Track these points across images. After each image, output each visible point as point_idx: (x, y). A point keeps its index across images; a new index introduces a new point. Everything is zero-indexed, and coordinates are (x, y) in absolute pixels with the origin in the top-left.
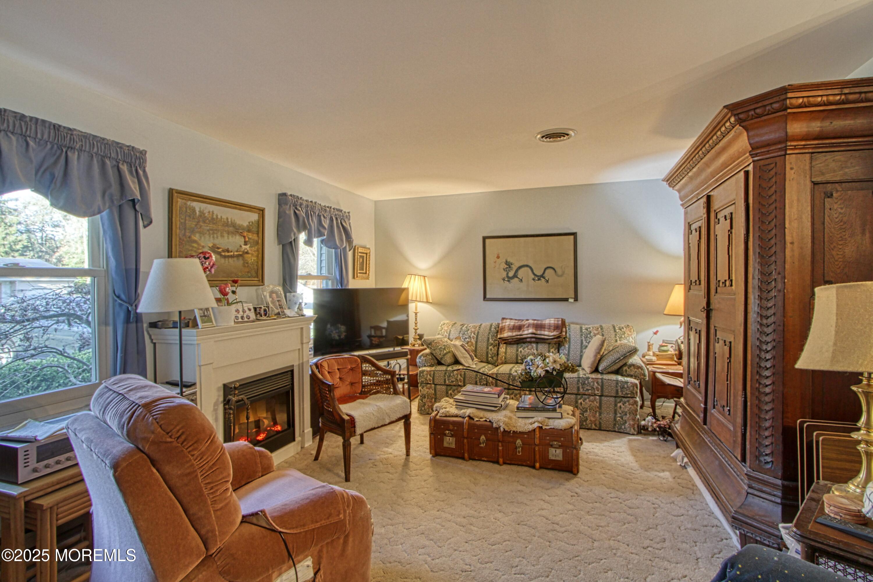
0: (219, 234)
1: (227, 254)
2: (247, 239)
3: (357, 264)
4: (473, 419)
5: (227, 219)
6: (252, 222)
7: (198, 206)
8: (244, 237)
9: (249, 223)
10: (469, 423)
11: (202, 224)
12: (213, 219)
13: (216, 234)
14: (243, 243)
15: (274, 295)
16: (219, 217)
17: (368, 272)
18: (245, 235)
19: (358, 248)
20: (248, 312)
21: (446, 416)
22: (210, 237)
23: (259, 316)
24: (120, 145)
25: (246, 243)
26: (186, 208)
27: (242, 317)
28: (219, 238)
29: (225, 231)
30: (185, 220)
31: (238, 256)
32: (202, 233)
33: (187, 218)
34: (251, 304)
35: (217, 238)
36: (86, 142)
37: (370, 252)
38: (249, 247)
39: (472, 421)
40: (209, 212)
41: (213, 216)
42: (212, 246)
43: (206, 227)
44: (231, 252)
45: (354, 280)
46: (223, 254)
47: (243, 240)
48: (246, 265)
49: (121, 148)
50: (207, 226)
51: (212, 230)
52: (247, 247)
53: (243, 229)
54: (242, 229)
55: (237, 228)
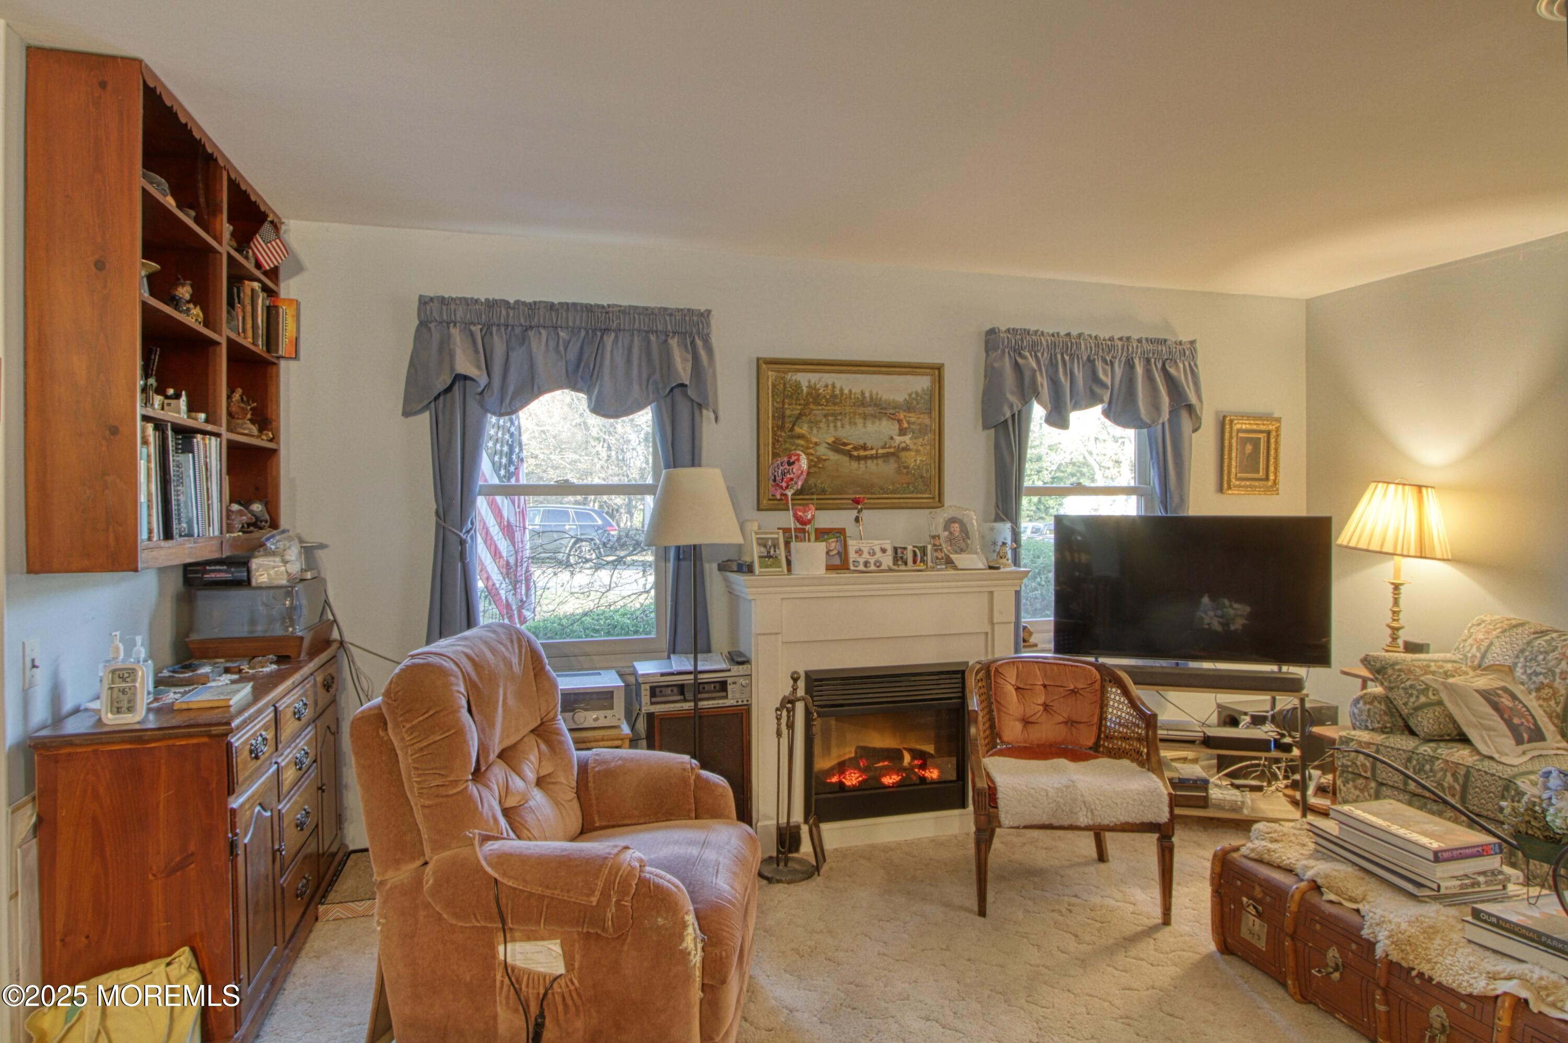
0: (846, 420)
1: (862, 453)
2: (906, 425)
3: (1230, 459)
4: (1322, 894)
5: (863, 393)
6: (917, 394)
7: (804, 379)
8: (899, 421)
9: (910, 395)
10: (1302, 898)
11: (814, 407)
12: (834, 396)
13: (841, 420)
14: (897, 432)
15: (956, 527)
16: (846, 391)
17: (1272, 477)
18: (902, 417)
19: (1231, 421)
20: (879, 554)
21: (1260, 861)
22: (828, 426)
23: (900, 563)
24: (669, 311)
25: (902, 432)
26: (785, 385)
27: (866, 564)
28: (847, 427)
29: (859, 414)
30: (783, 403)
31: (886, 456)
32: (814, 424)
33: (786, 401)
34: (889, 542)
35: (843, 426)
36: (624, 319)
37: (1278, 429)
38: (911, 439)
39: (1314, 898)
40: (827, 386)
41: (833, 391)
42: (834, 442)
43: (818, 412)
44: (872, 449)
45: (1220, 495)
46: (855, 453)
47: (897, 427)
48: (905, 471)
49: (671, 315)
50: (823, 409)
51: (832, 415)
52: (907, 439)
53: (897, 407)
54: (894, 408)
55: (884, 406)
